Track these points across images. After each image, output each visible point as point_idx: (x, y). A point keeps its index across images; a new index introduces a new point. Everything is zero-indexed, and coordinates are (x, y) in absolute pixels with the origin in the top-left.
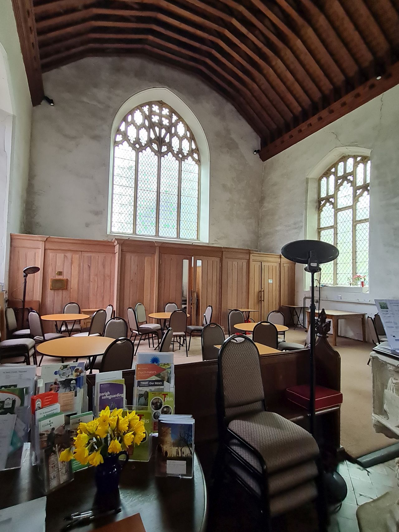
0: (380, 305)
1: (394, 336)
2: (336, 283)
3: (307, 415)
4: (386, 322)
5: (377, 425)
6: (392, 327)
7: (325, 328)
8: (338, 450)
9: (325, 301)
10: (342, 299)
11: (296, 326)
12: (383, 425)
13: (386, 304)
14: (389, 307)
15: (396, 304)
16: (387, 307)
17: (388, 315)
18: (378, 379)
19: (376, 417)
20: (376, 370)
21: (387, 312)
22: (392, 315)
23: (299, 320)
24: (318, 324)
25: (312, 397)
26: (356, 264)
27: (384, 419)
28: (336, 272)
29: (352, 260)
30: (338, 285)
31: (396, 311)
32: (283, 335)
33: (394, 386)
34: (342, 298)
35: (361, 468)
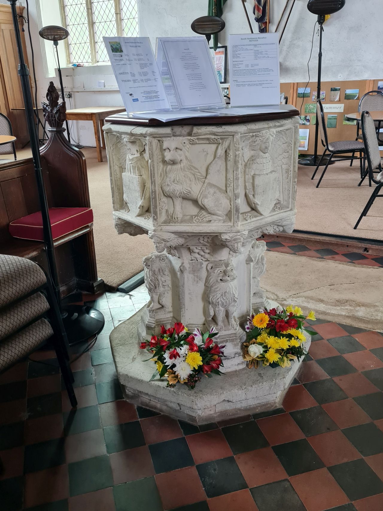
0: (112, 46)
1: (131, 95)
2: (96, 60)
3: (43, 249)
4: (121, 74)
5: (118, 224)
6: (128, 81)
7: (57, 115)
8: (95, 285)
9: (81, 93)
10: (106, 87)
11: (42, 142)
12: (125, 220)
13: (119, 43)
14: (124, 49)
15: (134, 45)
16: (121, 49)
17: (122, 62)
18: (115, 163)
19: (117, 214)
20: (112, 149)
21: (121, 58)
22: (128, 62)
23: (45, 132)
24: (47, 110)
25: (46, 222)
26: (121, 23)
27: (125, 213)
28: (94, 41)
29: (115, 15)
30: (99, 64)
31: (134, 55)
32: (13, 155)
33: (131, 163)
34: (105, 85)
35: (123, 294)
